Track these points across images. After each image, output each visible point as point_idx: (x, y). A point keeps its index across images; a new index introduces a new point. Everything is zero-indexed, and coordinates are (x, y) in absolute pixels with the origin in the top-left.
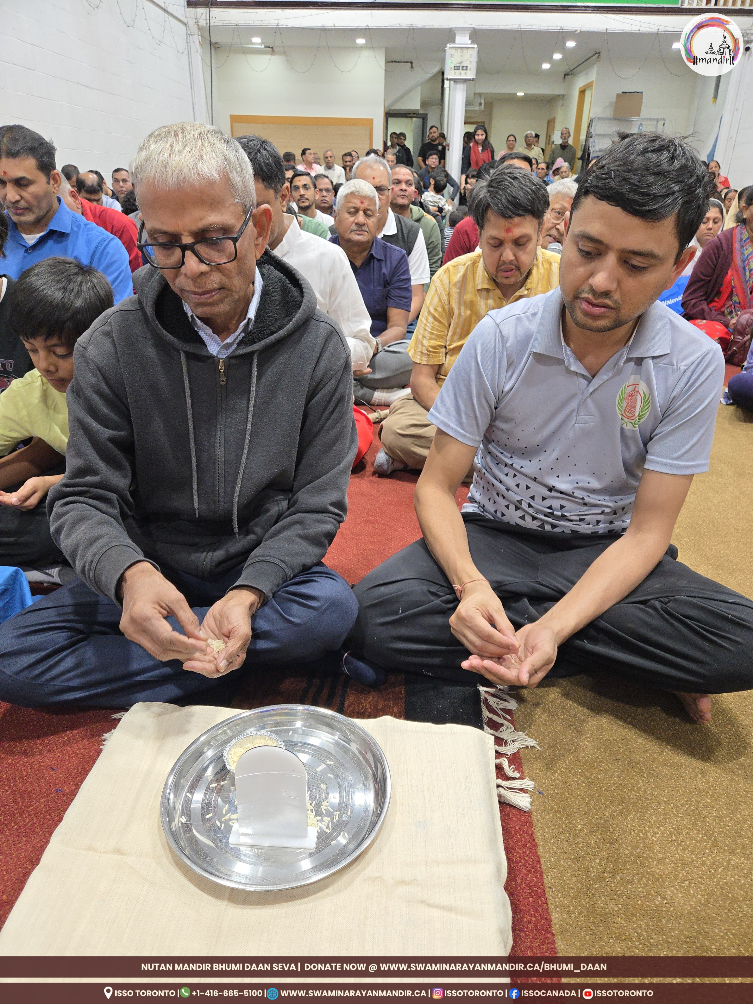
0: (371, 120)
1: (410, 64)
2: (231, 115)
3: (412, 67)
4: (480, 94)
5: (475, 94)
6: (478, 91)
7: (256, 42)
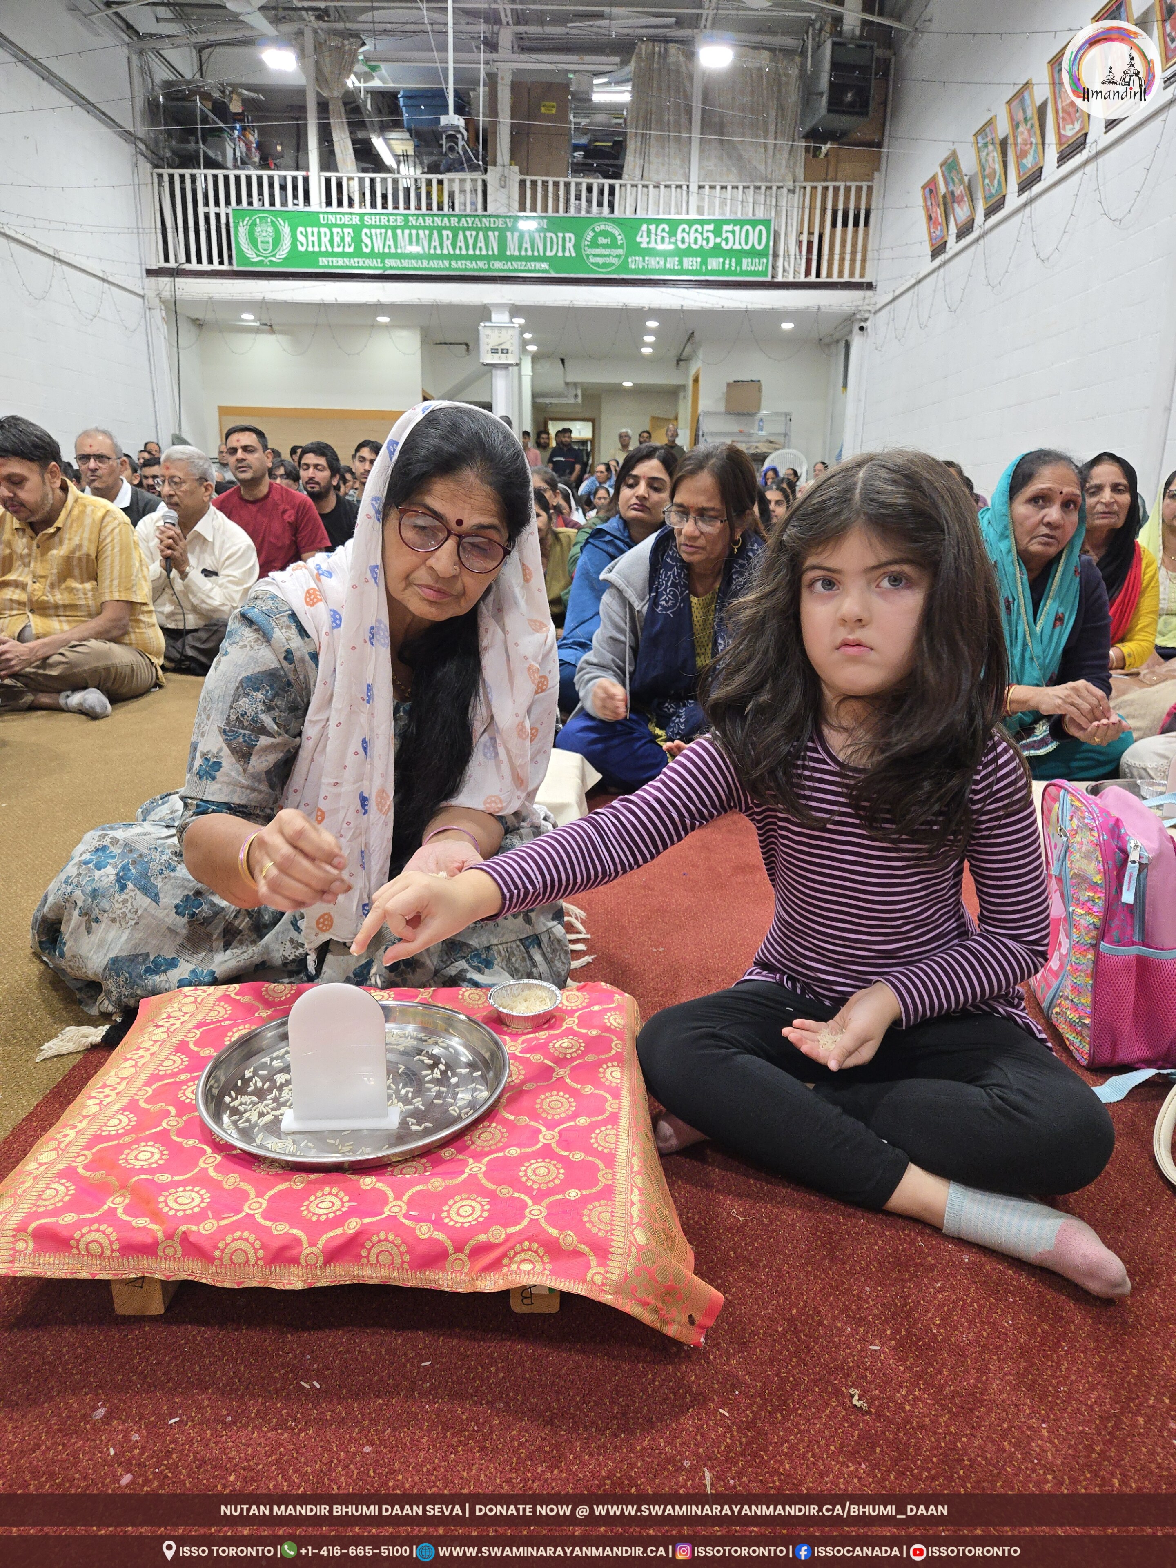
1: (464, 348)
2: (218, 406)
3: (468, 350)
5: (567, 384)
7: (248, 317)
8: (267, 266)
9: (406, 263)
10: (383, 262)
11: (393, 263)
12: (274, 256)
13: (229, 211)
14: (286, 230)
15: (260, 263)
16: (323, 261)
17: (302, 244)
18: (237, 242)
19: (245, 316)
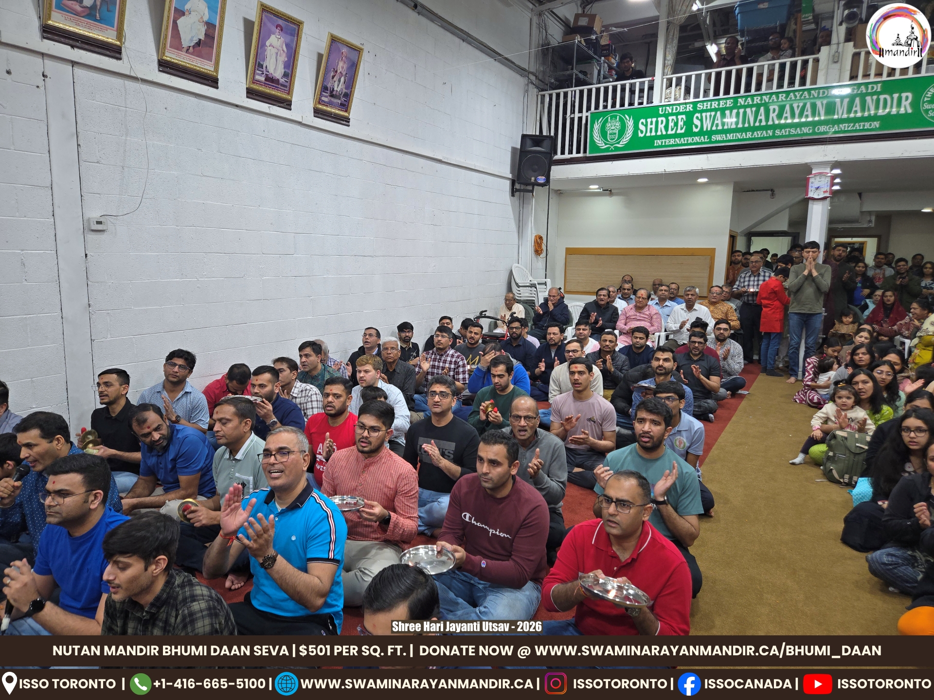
0: (714, 250)
1: (770, 192)
2: (567, 249)
3: (773, 195)
4: (870, 213)
5: (862, 213)
6: (864, 209)
7: (594, 187)
8: (612, 151)
9: (730, 137)
10: (710, 138)
11: (718, 137)
12: (618, 143)
13: (589, 114)
14: (630, 123)
15: (607, 150)
16: (658, 142)
17: (642, 132)
18: (592, 136)
19: (591, 187)
